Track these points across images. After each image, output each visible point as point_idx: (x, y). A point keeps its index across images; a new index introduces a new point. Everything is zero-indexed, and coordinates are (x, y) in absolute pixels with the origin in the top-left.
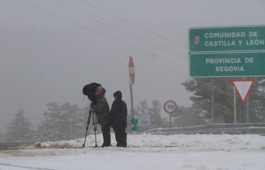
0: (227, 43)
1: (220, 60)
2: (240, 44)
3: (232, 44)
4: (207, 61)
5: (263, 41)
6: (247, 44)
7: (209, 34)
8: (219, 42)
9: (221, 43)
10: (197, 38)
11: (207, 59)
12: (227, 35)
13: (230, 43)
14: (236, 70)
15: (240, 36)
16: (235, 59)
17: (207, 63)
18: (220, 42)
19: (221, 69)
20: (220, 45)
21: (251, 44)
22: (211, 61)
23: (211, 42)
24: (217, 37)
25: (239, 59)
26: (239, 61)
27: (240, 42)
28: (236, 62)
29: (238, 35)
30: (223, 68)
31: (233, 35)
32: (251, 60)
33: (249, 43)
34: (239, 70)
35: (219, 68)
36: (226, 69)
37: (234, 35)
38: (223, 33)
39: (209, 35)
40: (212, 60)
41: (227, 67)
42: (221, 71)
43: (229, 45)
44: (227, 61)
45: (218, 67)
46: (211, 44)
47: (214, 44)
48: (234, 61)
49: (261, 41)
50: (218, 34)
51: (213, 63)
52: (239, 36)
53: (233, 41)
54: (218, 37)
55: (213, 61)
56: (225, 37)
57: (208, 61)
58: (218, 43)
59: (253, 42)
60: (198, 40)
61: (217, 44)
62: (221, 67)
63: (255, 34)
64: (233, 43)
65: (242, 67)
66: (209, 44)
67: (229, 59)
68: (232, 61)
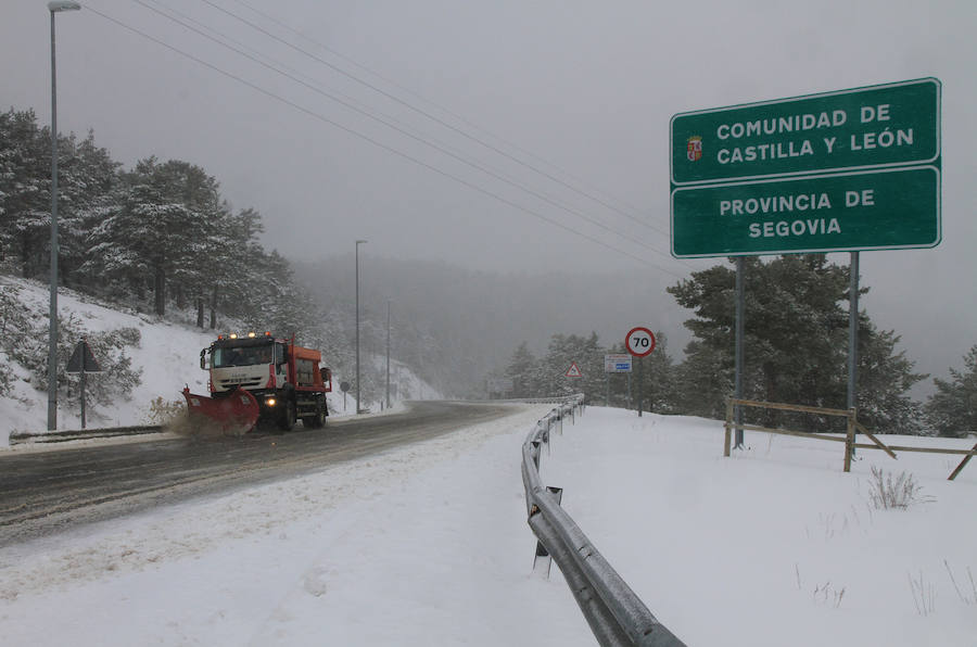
0: (785, 150)
1: (763, 204)
2: (830, 150)
3: (803, 151)
4: (724, 206)
5: (910, 131)
6: (854, 147)
7: (731, 126)
8: (760, 147)
9: (768, 151)
10: (696, 141)
11: (723, 203)
12: (785, 125)
13: (797, 149)
14: (813, 231)
15: (829, 125)
16: (813, 196)
17: (722, 213)
18: (763, 148)
19: (766, 230)
20: (764, 157)
21: (866, 147)
22: (737, 206)
23: (737, 150)
24: (754, 133)
25: (824, 196)
26: (824, 201)
27: (829, 144)
28: (813, 207)
29: (824, 120)
30: (774, 227)
31: (807, 122)
32: (866, 198)
33: (860, 141)
34: (823, 232)
35: (761, 228)
36: (784, 229)
37: (809, 122)
38: (774, 121)
39: (729, 132)
40: (738, 204)
41: (786, 224)
42: (766, 235)
43: (792, 154)
44: (786, 204)
45: (758, 225)
46: (737, 156)
47: (744, 155)
48: (809, 202)
49: (900, 133)
50: (758, 123)
51: (741, 212)
52: (827, 123)
53: (807, 143)
54: (759, 133)
55: (743, 208)
56: (781, 130)
57: (727, 208)
58: (758, 152)
59: (872, 140)
60: (698, 147)
61: (754, 156)
62: (766, 224)
63: (882, 113)
64: (807, 148)
65: (834, 221)
66: (730, 156)
67: (791, 198)
68: (802, 203)
